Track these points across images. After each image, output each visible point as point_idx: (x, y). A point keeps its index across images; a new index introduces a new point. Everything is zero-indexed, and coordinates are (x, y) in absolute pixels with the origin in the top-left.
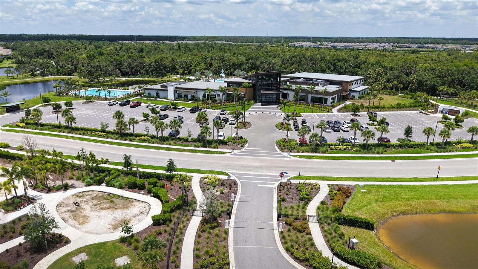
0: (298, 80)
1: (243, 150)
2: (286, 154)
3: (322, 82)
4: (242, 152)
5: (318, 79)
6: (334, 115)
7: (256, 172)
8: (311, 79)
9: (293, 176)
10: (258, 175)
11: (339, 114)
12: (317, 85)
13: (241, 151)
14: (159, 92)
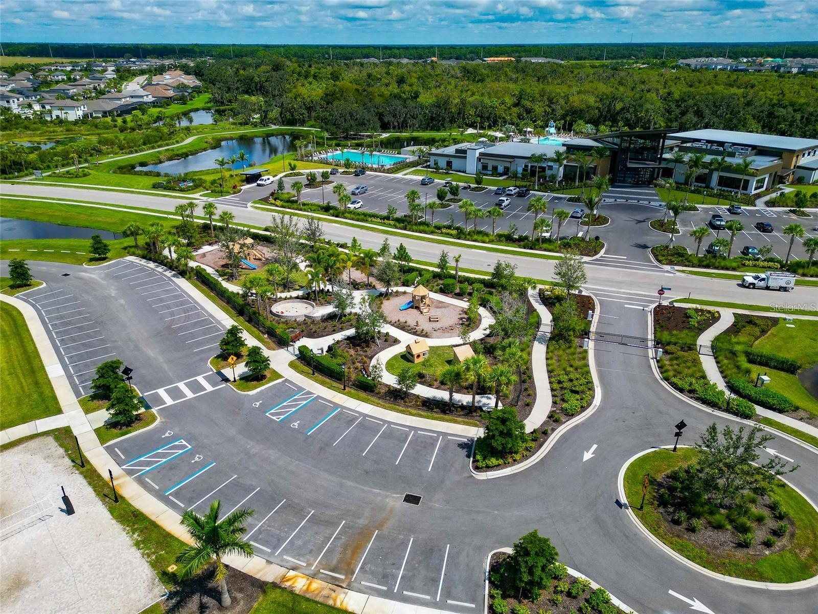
0: (696, 145)
1: (597, 256)
2: (668, 268)
3: (742, 149)
4: (597, 260)
5: (734, 144)
6: (758, 212)
7: (621, 288)
8: (721, 144)
9: (678, 298)
10: (624, 293)
11: (768, 209)
12: (732, 155)
13: (594, 258)
14: (452, 159)
